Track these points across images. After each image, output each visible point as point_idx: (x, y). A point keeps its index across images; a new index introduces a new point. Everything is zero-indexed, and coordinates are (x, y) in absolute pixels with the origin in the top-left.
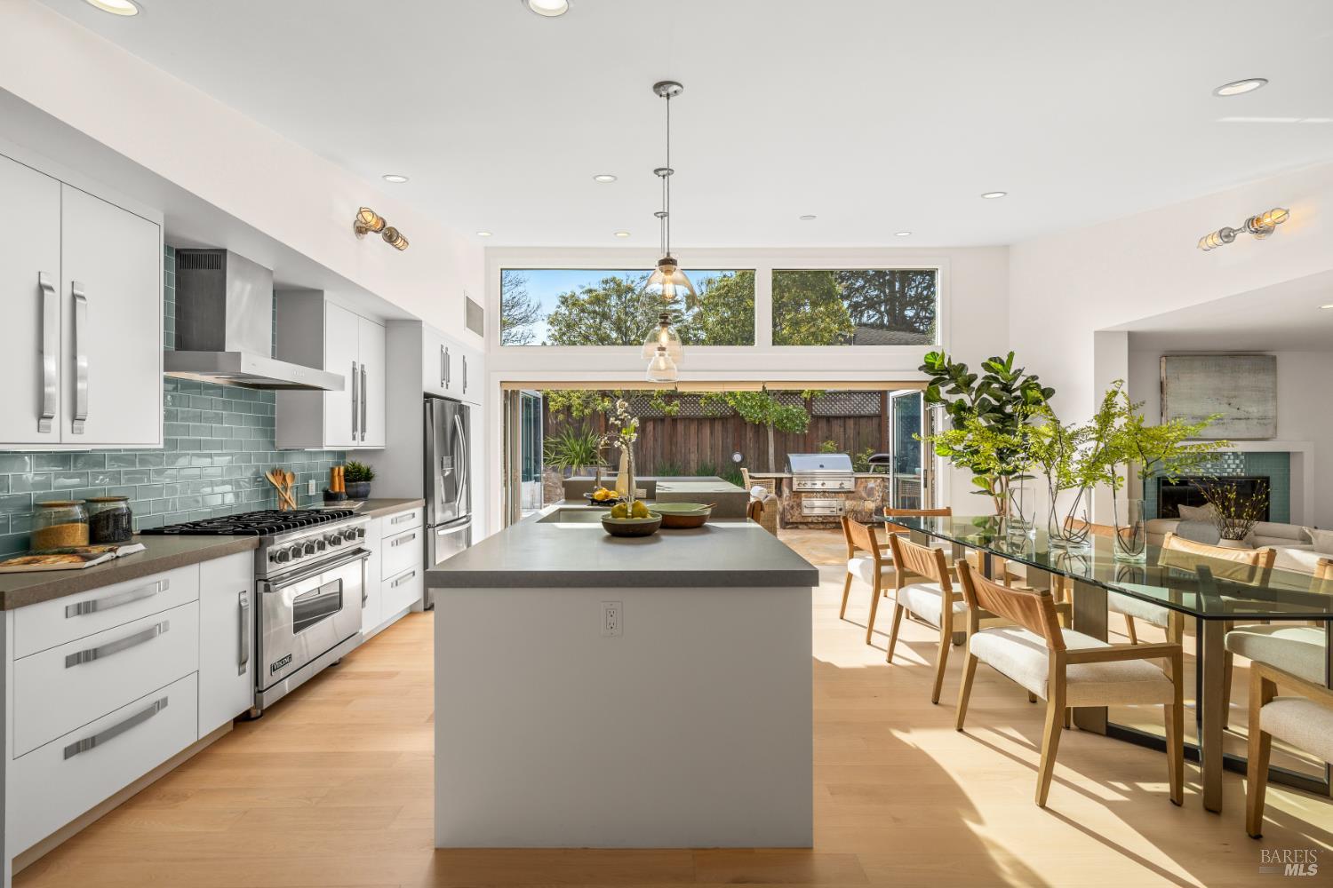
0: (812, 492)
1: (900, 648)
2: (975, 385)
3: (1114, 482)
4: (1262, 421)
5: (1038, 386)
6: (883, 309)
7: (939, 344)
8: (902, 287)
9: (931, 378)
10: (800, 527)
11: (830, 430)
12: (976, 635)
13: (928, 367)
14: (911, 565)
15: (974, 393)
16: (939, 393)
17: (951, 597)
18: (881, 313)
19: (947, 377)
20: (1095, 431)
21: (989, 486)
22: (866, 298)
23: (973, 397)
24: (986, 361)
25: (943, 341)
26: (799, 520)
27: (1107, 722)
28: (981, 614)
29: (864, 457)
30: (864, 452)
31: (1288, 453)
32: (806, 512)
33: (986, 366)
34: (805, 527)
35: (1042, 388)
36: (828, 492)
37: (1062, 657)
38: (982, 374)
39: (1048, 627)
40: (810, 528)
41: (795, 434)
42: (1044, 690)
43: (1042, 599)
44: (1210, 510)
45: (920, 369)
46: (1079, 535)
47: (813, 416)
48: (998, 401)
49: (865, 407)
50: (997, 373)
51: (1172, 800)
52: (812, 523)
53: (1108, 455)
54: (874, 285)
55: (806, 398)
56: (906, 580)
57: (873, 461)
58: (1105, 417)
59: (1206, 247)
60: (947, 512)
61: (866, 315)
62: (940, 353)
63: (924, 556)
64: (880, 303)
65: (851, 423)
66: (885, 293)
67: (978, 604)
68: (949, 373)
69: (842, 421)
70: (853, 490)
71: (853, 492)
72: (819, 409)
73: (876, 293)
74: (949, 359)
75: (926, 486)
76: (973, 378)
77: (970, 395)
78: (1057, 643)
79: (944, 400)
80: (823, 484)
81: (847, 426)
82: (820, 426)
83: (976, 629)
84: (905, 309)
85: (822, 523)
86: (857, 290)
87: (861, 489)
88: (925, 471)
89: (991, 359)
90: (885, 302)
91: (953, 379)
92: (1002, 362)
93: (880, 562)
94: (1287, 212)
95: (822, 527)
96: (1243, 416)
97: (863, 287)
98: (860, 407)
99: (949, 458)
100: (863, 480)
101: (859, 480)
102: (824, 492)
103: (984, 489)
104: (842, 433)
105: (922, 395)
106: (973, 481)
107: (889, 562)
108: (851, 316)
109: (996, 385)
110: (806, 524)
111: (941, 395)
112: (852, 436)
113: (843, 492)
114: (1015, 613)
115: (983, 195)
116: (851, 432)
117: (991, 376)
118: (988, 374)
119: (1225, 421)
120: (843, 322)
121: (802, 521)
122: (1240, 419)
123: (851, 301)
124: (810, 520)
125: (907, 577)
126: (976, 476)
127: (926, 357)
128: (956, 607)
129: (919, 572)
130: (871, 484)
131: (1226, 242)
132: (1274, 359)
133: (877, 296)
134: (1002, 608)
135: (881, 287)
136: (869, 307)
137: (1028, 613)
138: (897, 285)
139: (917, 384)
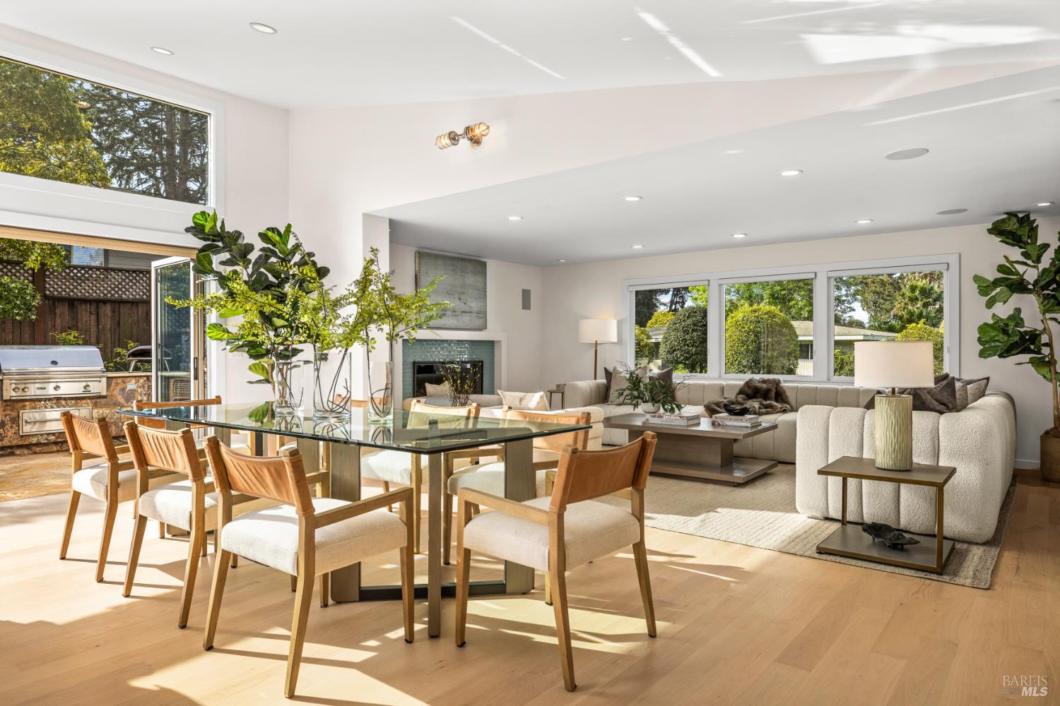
0: (40, 400)
1: (141, 575)
2: (253, 256)
3: (368, 344)
4: (478, 315)
5: (314, 263)
6: (158, 174)
7: (212, 206)
8: (184, 152)
9: (200, 244)
10: (18, 452)
11: (75, 318)
12: (229, 525)
13: (197, 230)
14: (156, 462)
15: (251, 266)
16: (210, 263)
17: (203, 490)
18: (156, 179)
19: (220, 244)
20: (354, 295)
21: (268, 373)
22: (134, 155)
23: (250, 270)
24: (263, 230)
25: (217, 202)
26: (14, 443)
27: (360, 587)
28: (234, 499)
29: (124, 352)
30: (125, 347)
31: (493, 342)
32: (27, 429)
33: (263, 236)
34: (26, 452)
35: (319, 266)
36: (65, 399)
37: (312, 522)
38: (259, 244)
39: (296, 490)
40: (35, 453)
41: (14, 320)
42: (294, 567)
43: (291, 460)
44: (446, 387)
45: (187, 230)
46: (341, 405)
47: (45, 297)
48: (277, 279)
49: (127, 290)
50: (274, 245)
51: (406, 640)
52: (38, 444)
53: (366, 319)
54: (147, 142)
55: (33, 270)
56: (151, 481)
57: (134, 354)
58: (364, 283)
59: (440, 145)
60: (218, 401)
61: (135, 178)
62: (211, 214)
63: (170, 444)
64: (155, 165)
65: (107, 309)
66: (161, 154)
67: (231, 488)
68: (222, 240)
69: (93, 307)
70: (104, 393)
71: (104, 397)
72: (55, 287)
73: (150, 152)
74: (223, 222)
75: (196, 378)
76: (250, 248)
77: (246, 268)
78: (306, 507)
79: (217, 272)
80: (56, 388)
81: (101, 313)
82: (58, 311)
83: (228, 518)
84: (187, 179)
85: (55, 443)
86: (122, 142)
87: (116, 392)
88: (196, 359)
89: (268, 229)
90: (163, 165)
91: (227, 248)
92: (279, 234)
93: (116, 468)
94: (488, 128)
95: (55, 448)
96: (468, 311)
97: (131, 140)
98: (120, 289)
99: (225, 342)
100: (119, 380)
101: (114, 380)
102: (58, 399)
103: (263, 378)
104: (93, 323)
105: (192, 264)
106: (250, 368)
107: (129, 466)
108: (113, 176)
109: (273, 260)
110: (28, 446)
111: (214, 266)
112: (109, 327)
113: (89, 398)
114: (268, 487)
115: (252, 24)
116: (107, 322)
117: (269, 248)
118: (266, 246)
119: (457, 313)
120: (94, 171)
121: (21, 443)
122: (466, 312)
123: (114, 155)
124: (34, 440)
125: (150, 477)
126: (253, 361)
127: (194, 217)
128: (209, 501)
129: (166, 467)
130: (131, 386)
131: (453, 144)
132: (484, 264)
133: (150, 156)
134: (254, 485)
135: (155, 146)
136: (139, 168)
137: (279, 481)
138: (178, 148)
139: (185, 251)
